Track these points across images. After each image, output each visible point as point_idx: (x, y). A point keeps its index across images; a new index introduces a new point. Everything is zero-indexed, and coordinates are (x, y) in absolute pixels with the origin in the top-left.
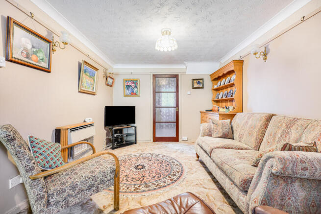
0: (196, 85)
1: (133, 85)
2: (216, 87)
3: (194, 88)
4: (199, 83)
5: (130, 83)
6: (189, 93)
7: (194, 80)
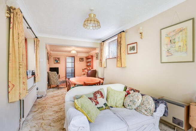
0: (81, 60)
1: (58, 60)
2: (87, 61)
3: (80, 61)
4: (82, 59)
5: (56, 59)
6: (78, 63)
7: (80, 58)
